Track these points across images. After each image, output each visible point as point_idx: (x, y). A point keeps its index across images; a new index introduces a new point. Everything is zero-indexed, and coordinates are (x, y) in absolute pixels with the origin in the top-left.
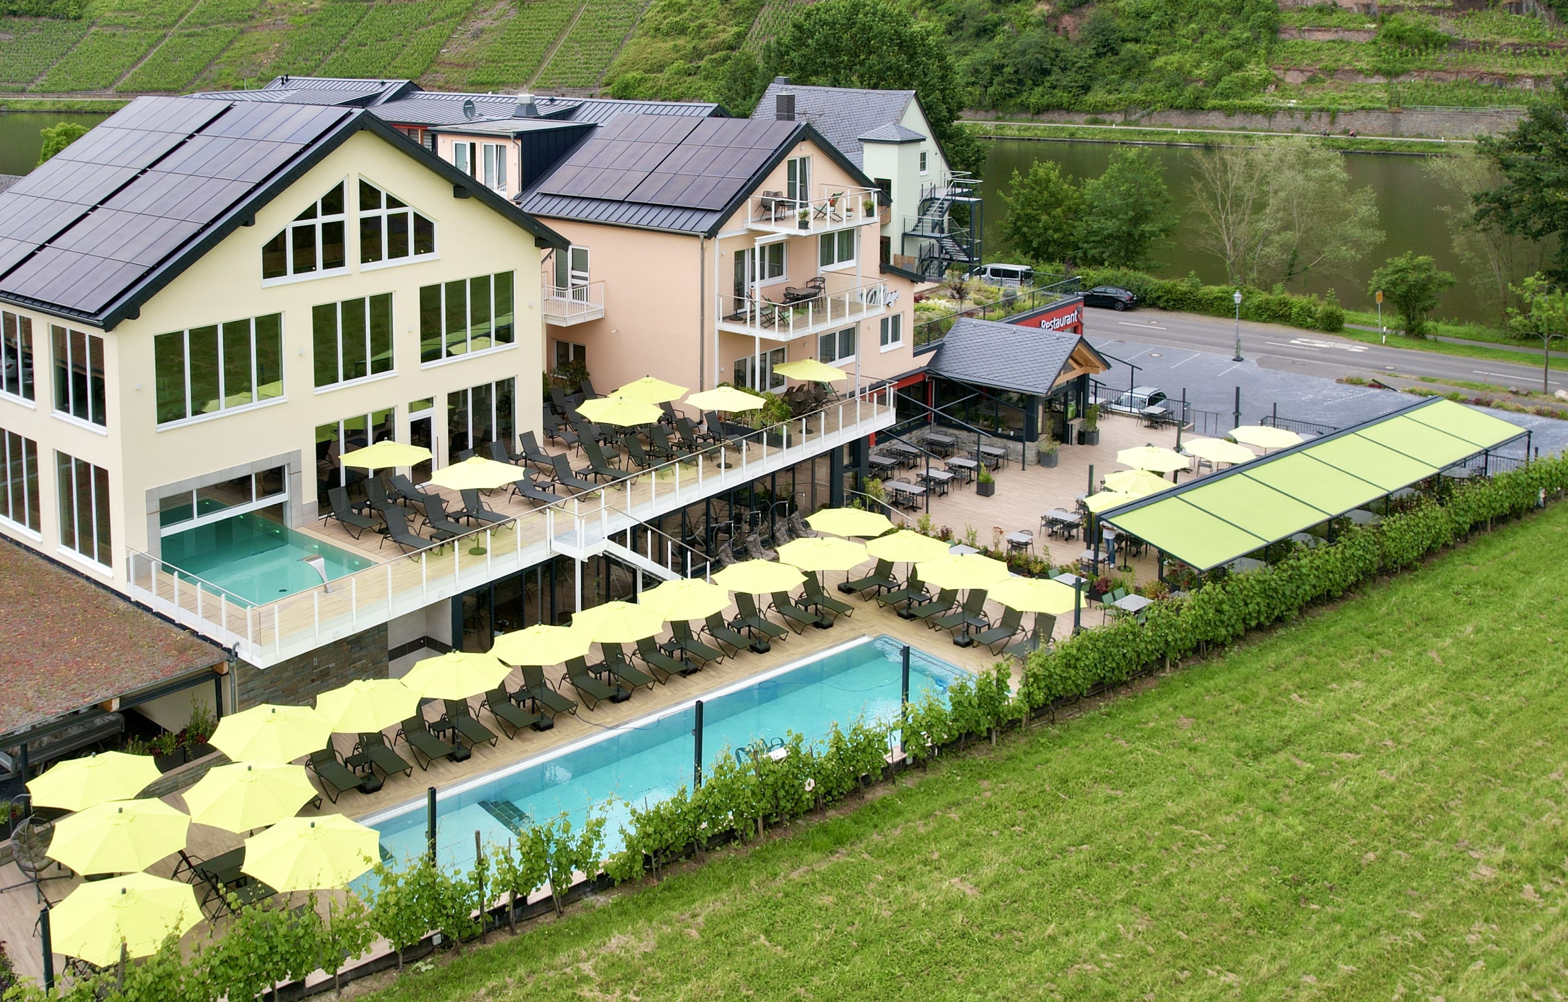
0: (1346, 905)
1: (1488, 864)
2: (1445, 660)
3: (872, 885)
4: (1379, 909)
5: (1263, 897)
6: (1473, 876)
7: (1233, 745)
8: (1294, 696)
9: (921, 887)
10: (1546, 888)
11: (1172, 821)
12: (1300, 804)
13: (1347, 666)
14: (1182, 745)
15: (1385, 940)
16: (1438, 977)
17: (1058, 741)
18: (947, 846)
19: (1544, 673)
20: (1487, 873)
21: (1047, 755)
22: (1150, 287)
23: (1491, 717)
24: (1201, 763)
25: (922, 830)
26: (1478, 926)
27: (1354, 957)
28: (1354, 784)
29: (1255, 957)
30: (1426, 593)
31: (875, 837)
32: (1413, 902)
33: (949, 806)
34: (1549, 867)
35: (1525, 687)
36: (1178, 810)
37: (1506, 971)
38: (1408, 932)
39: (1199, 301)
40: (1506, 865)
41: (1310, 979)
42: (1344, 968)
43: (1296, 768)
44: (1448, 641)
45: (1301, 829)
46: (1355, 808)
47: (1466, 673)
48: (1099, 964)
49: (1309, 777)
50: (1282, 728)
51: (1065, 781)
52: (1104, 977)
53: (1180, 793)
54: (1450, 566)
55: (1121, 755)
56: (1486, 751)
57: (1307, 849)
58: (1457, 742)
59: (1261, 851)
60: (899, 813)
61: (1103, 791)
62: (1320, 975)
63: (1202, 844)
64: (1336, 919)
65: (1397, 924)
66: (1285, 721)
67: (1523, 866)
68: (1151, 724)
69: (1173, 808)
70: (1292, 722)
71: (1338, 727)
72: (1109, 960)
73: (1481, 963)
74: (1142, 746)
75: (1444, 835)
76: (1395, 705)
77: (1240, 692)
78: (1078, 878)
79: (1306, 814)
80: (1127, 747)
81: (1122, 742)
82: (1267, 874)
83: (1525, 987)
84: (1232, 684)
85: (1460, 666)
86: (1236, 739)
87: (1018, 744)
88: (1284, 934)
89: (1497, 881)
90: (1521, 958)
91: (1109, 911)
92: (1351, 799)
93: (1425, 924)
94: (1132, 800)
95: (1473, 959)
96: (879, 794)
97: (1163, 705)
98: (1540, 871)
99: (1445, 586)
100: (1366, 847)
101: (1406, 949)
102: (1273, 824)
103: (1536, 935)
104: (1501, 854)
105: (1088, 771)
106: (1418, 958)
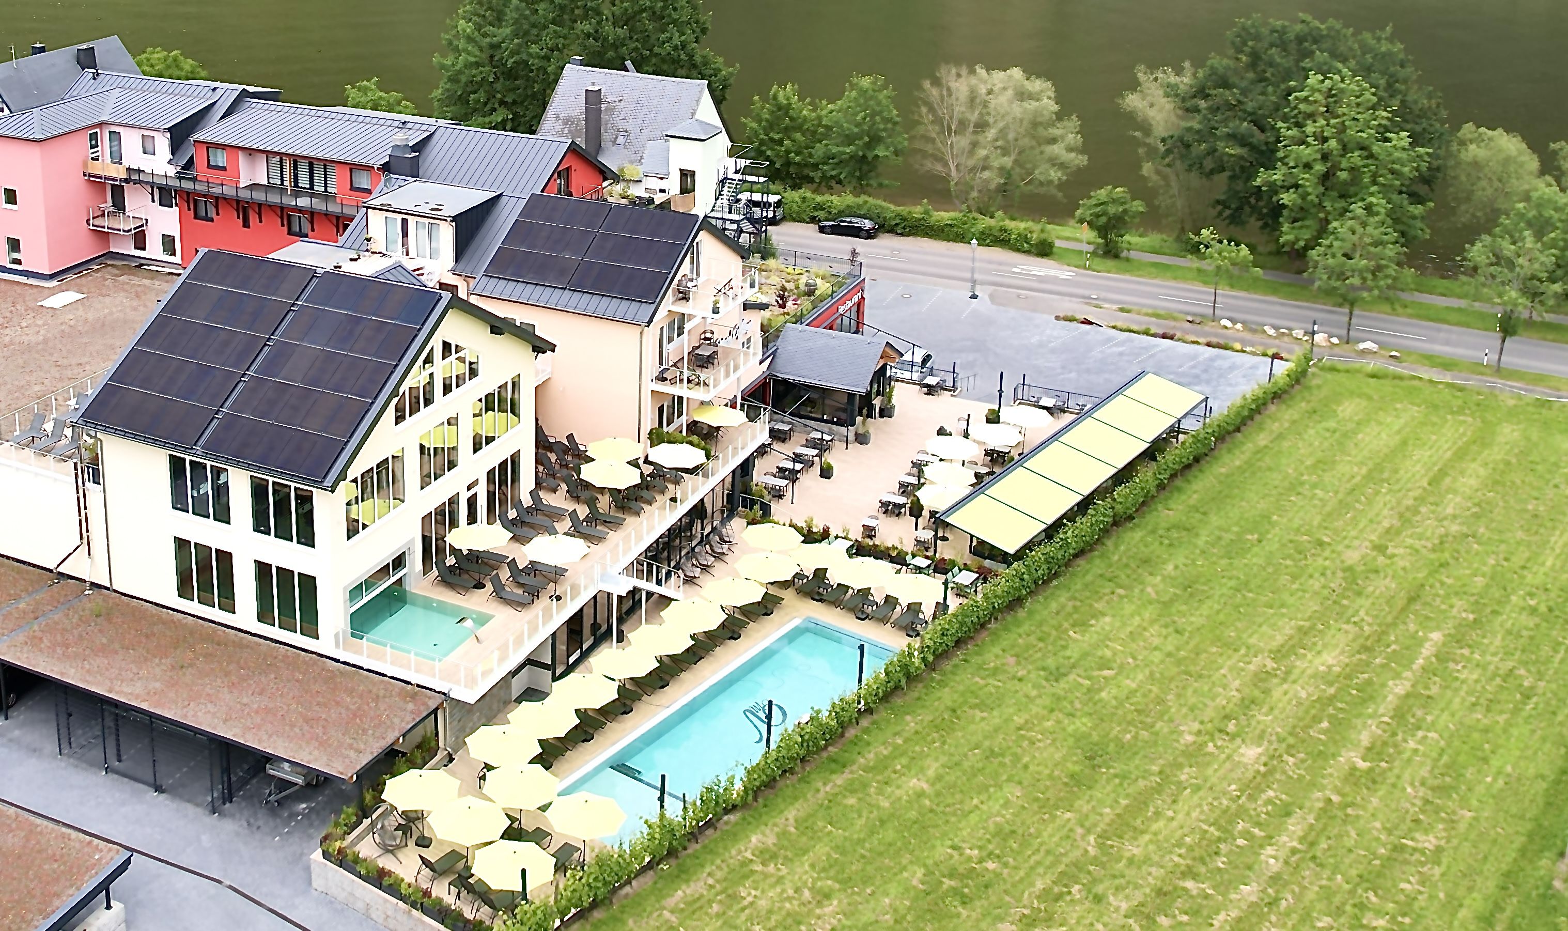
0: (1118, 767)
1: (1190, 733)
2: (1157, 593)
3: (872, 790)
4: (1137, 767)
5: (1077, 768)
6: (1182, 741)
7: (1042, 673)
8: (1071, 633)
9: (898, 787)
10: (1219, 744)
11: (1020, 729)
12: (1086, 709)
13: (1099, 606)
14: (1014, 678)
15: (1141, 783)
16: (1169, 800)
17: (942, 684)
18: (904, 761)
19: (1216, 598)
20: (1189, 738)
21: (939, 694)
22: (889, 215)
23: (1187, 634)
24: (1028, 689)
25: (885, 752)
26: (1187, 770)
27: (1128, 796)
28: (1114, 691)
29: (1080, 802)
30: (1142, 539)
31: (862, 760)
32: (1153, 761)
33: (896, 734)
34: (1220, 731)
35: (1205, 610)
36: (1022, 721)
37: (1201, 793)
38: (1152, 778)
39: (931, 228)
40: (1199, 733)
41: (1108, 810)
42: (1124, 802)
43: (1081, 685)
44: (1159, 578)
45: (1089, 725)
46: (1116, 708)
47: (1172, 601)
48: (1003, 816)
49: (1089, 690)
50: (1069, 658)
51: (954, 711)
52: (1008, 823)
53: (1020, 710)
54: (1155, 513)
55: (980, 689)
56: (1185, 658)
57: (1095, 737)
58: (1169, 655)
59: (1071, 741)
60: (868, 744)
61: (978, 714)
62: (1111, 807)
63: (1039, 741)
64: (1116, 776)
65: (1146, 774)
66: (1068, 653)
67: (1207, 733)
68: (992, 664)
69: (1018, 720)
70: (1073, 652)
71: (1100, 653)
72: (1008, 814)
73: (1189, 790)
74: (991, 681)
75: (1166, 718)
76: (1131, 633)
77: (1039, 634)
78: (979, 770)
79: (1090, 714)
80: (982, 682)
81: (977, 679)
82: (1076, 754)
83: (1210, 800)
84: (1033, 628)
85: (1166, 598)
86: (1044, 669)
87: (919, 690)
88: (1090, 788)
89: (1195, 742)
90: (1208, 785)
91: (1001, 788)
92: (1114, 702)
93: (1161, 772)
94: (996, 718)
95: (1185, 788)
96: (851, 733)
97: (997, 650)
98: (1217, 735)
99: (1153, 532)
100: (1126, 731)
101: (1152, 788)
102: (1074, 723)
103: (1216, 770)
104: (1196, 726)
105: (965, 702)
106: (1159, 793)
